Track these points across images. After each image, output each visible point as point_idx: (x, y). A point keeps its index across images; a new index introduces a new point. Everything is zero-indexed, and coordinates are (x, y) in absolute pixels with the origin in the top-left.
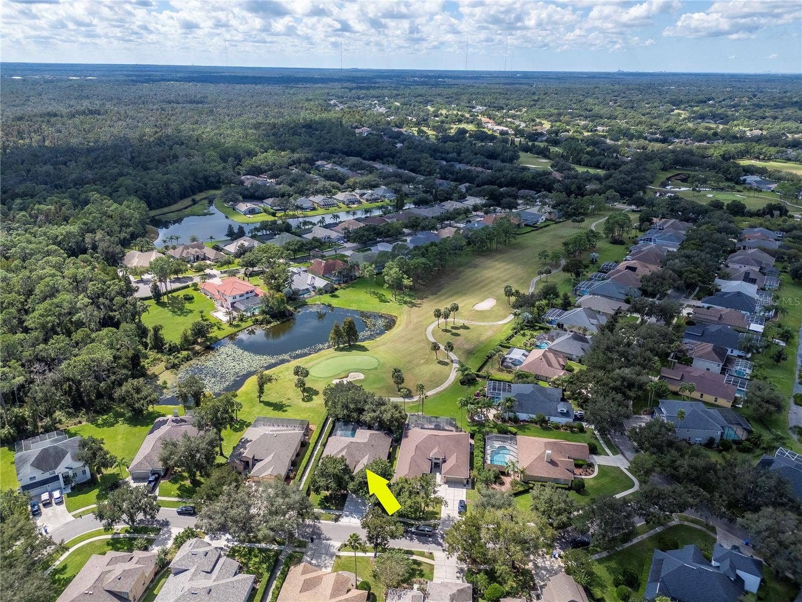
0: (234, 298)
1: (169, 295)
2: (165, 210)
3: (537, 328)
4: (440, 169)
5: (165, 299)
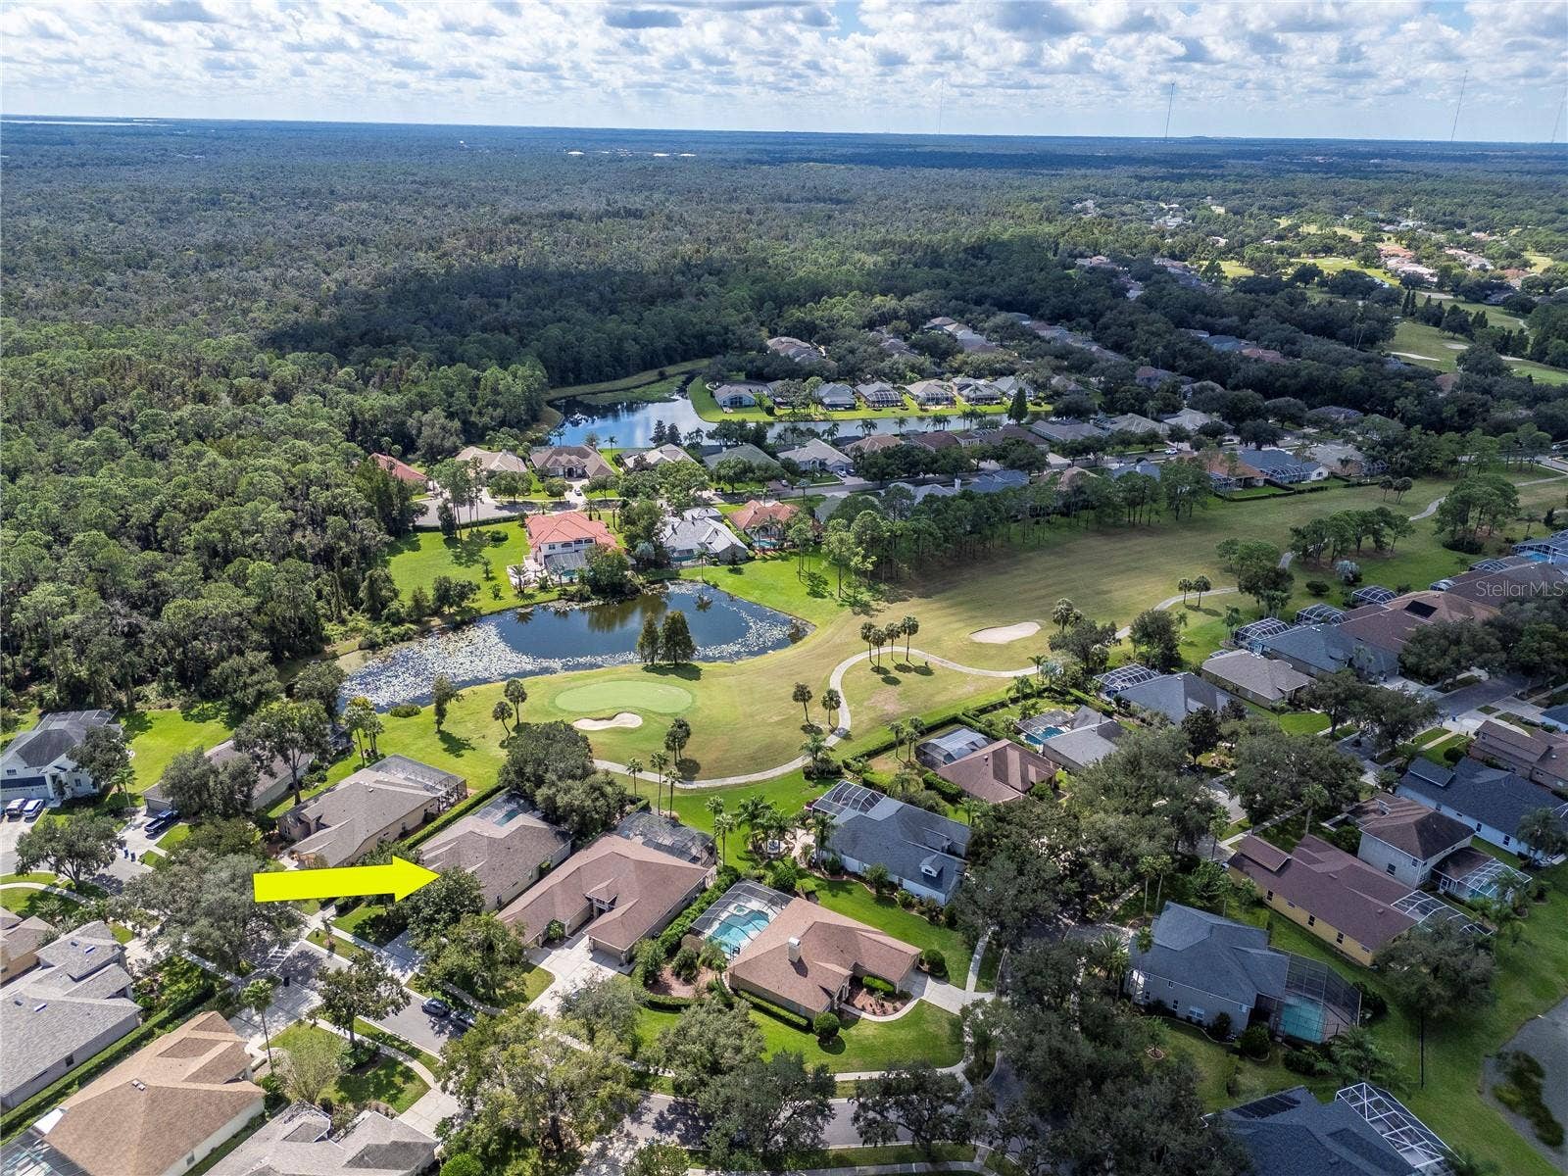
0: (552, 547)
1: (475, 529)
2: (603, 386)
3: (1068, 698)
4: (1165, 347)
5: (464, 535)
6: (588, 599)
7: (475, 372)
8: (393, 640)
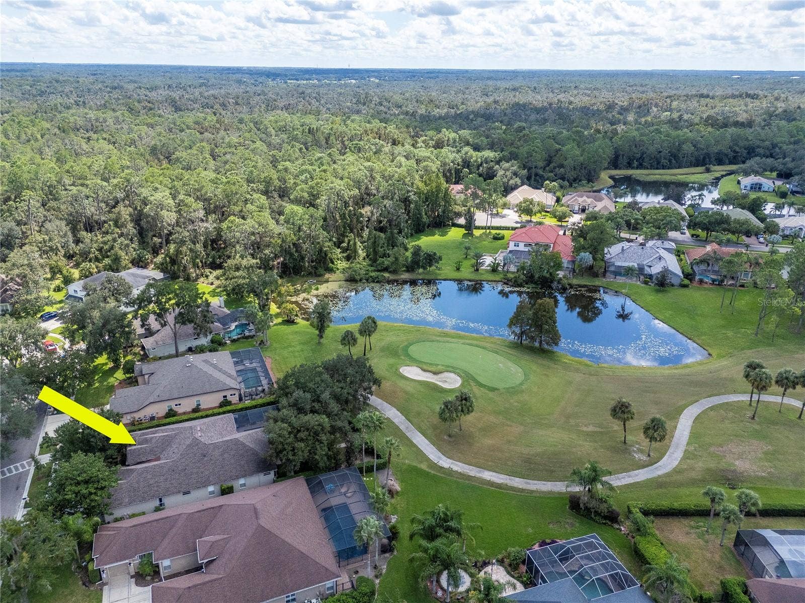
0: (517, 245)
1: (488, 231)
6: (520, 286)
7: (558, 146)
8: (367, 280)
